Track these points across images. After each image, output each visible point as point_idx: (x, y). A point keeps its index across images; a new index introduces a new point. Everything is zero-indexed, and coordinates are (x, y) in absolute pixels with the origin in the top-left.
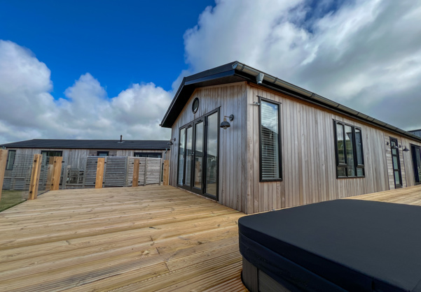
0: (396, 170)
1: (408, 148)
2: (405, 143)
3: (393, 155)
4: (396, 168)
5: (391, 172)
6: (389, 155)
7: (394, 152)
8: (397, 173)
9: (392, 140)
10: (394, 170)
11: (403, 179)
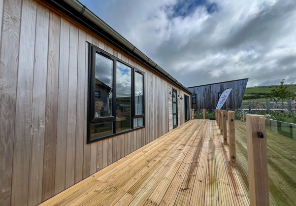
0: (175, 114)
1: (183, 97)
2: (181, 94)
3: (173, 103)
4: (175, 112)
5: (171, 116)
6: (170, 103)
7: (175, 100)
8: (175, 116)
9: (174, 90)
10: (173, 114)
11: (179, 120)
